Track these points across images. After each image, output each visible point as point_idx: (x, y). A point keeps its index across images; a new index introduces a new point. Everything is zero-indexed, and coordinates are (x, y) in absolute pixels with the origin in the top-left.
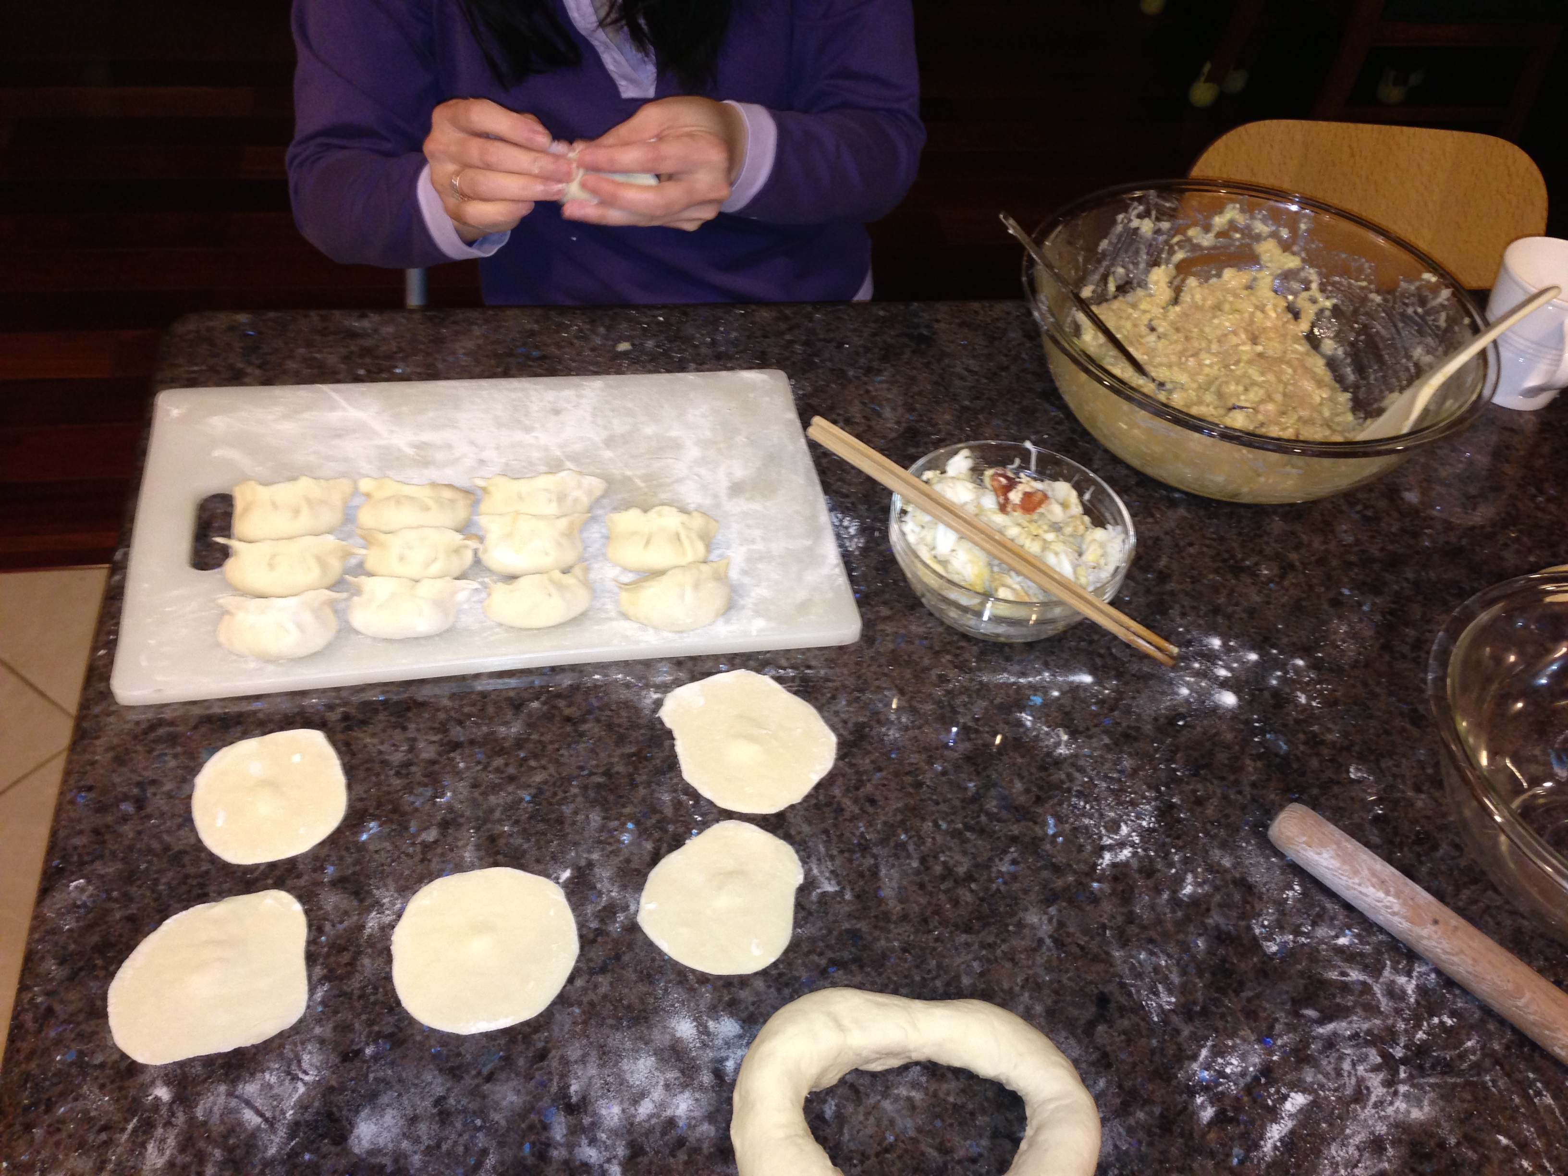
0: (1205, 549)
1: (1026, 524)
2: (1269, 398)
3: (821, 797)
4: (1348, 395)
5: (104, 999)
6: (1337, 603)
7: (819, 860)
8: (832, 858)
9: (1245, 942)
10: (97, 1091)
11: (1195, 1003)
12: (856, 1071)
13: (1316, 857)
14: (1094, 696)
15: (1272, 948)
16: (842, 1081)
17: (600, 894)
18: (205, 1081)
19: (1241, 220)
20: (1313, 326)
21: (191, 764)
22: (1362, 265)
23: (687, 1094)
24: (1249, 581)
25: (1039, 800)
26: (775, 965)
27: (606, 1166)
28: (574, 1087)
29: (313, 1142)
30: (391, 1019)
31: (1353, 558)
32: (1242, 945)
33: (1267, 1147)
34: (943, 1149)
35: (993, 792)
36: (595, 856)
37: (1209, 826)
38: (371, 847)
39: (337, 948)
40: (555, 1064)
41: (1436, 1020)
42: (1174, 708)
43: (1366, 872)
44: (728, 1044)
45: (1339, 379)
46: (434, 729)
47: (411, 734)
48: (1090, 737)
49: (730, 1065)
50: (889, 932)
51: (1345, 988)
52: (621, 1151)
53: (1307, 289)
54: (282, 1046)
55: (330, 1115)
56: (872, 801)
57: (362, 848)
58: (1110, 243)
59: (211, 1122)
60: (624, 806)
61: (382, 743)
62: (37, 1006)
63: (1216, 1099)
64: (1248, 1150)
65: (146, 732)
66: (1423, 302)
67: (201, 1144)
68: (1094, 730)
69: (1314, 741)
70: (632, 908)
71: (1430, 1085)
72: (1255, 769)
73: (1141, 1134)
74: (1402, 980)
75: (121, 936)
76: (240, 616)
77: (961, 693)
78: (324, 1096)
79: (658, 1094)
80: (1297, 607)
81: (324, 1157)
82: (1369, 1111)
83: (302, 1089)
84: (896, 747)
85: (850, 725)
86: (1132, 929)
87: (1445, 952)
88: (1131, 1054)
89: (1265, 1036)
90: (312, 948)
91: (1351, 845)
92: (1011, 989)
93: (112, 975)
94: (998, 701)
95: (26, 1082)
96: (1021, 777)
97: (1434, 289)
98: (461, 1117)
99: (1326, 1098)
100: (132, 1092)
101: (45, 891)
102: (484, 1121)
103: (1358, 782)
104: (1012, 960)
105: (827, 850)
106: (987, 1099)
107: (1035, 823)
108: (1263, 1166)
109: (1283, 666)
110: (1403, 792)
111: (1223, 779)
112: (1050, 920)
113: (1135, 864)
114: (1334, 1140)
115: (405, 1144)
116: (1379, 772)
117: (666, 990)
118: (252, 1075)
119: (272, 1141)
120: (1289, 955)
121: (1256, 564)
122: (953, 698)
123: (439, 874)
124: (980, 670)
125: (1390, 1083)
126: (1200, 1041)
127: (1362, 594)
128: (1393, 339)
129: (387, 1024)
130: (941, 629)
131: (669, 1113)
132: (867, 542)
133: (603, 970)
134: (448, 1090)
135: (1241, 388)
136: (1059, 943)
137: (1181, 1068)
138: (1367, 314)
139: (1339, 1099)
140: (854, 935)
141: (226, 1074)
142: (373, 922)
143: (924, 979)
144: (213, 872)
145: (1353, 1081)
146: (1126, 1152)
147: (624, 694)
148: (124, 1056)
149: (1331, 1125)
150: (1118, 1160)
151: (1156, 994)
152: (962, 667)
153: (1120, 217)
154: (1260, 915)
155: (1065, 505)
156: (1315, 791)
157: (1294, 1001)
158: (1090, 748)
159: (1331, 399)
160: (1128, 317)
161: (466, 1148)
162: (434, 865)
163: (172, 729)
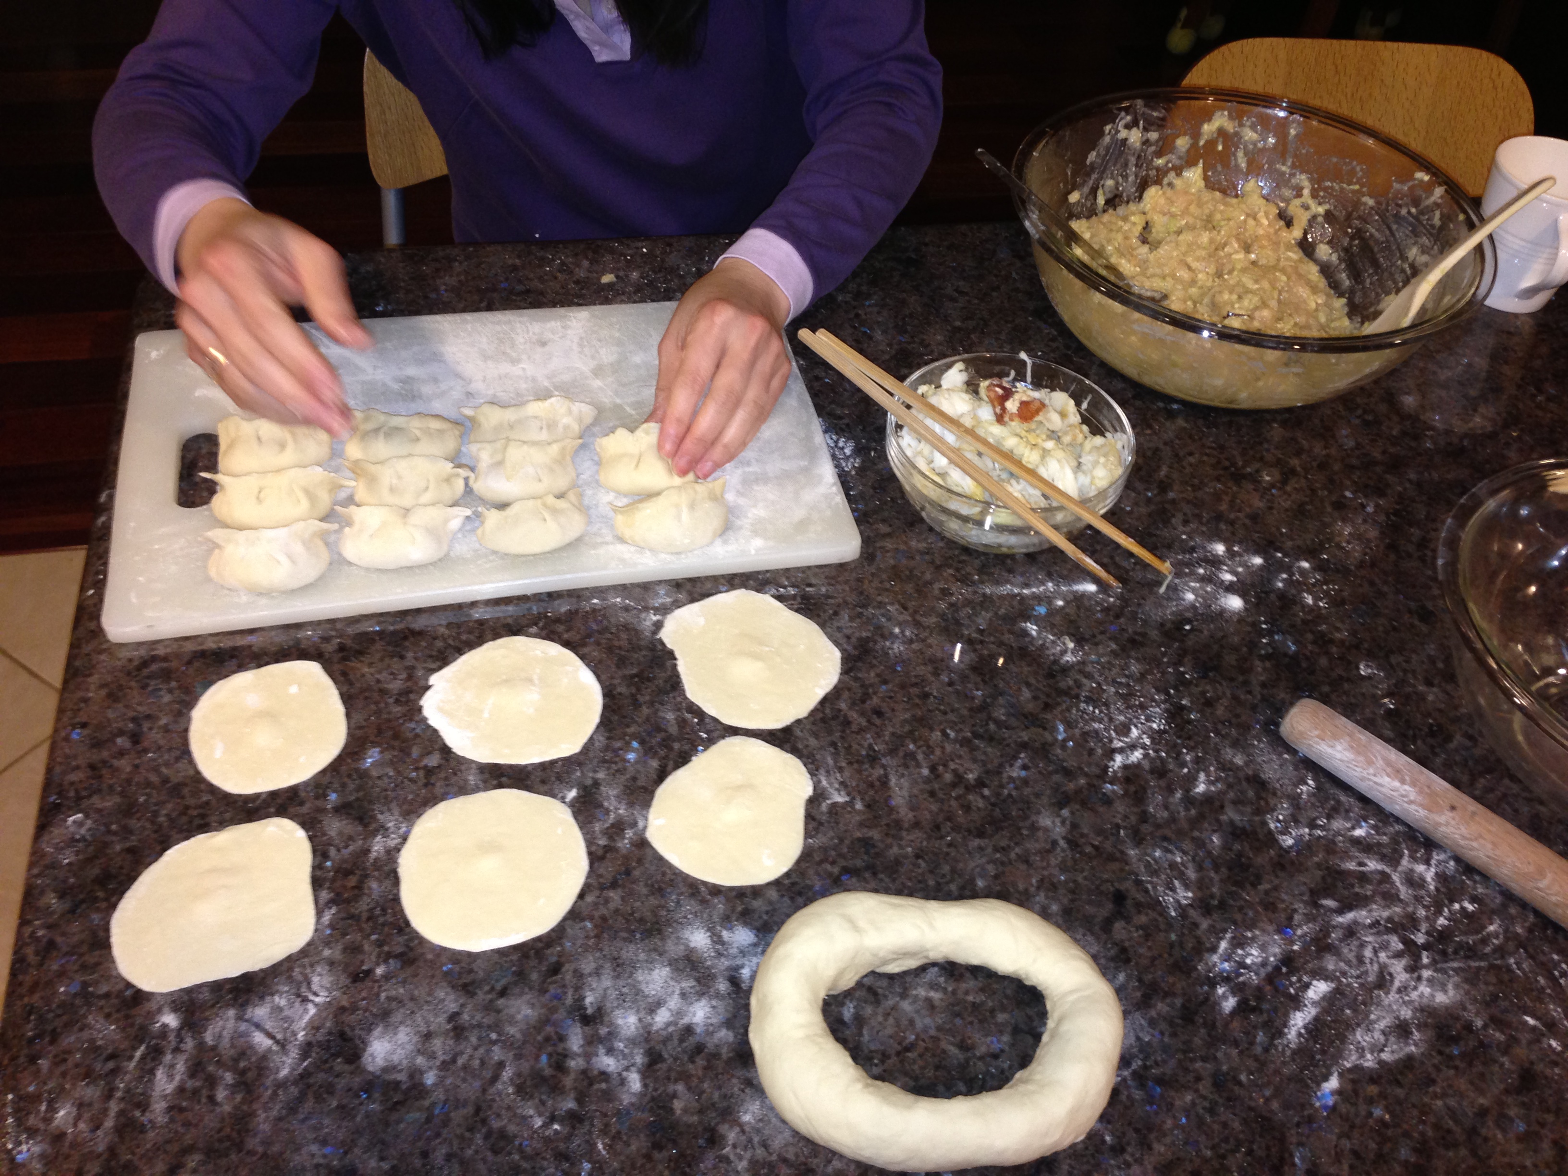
0: (1205, 458)
1: (1023, 433)
2: (1264, 304)
3: (828, 711)
4: (1344, 301)
5: (107, 930)
6: (1340, 506)
7: (828, 772)
8: (841, 770)
9: (1261, 836)
10: (102, 1020)
11: (1212, 896)
12: (873, 973)
13: (1329, 750)
14: (1097, 603)
15: (1288, 841)
16: (859, 984)
17: (607, 812)
18: (213, 1006)
19: (1230, 127)
20: (1305, 234)
21: (187, 698)
22: (1353, 169)
23: (703, 1002)
24: (1251, 487)
25: (1047, 707)
26: (787, 875)
27: (625, 1074)
28: (589, 999)
29: (326, 1062)
30: (401, 939)
31: (1354, 462)
32: (1258, 840)
33: (1292, 1034)
34: (963, 1046)
35: (1001, 700)
36: (601, 775)
37: (1220, 726)
38: (374, 773)
39: (343, 872)
40: (568, 977)
41: (1457, 906)
42: (1179, 613)
43: (1380, 763)
44: (743, 953)
45: (1334, 285)
46: (431, 656)
47: (409, 662)
48: (1097, 644)
49: (746, 972)
50: (901, 839)
51: (1363, 877)
52: (639, 1059)
53: (1299, 195)
54: (291, 969)
55: (342, 1035)
56: (879, 713)
57: (364, 775)
58: (1098, 155)
59: (221, 1047)
60: (628, 726)
61: (380, 672)
62: (38, 940)
63: (1238, 989)
64: (1273, 1038)
65: (139, 668)
66: (1416, 202)
67: (211, 1068)
68: (1100, 637)
69: (1323, 641)
70: (641, 824)
71: (1454, 969)
72: (1264, 669)
73: (1163, 1026)
74: (1420, 868)
75: (121, 868)
76: (229, 549)
77: (964, 606)
78: (335, 1016)
79: (674, 1002)
80: (1300, 512)
81: (338, 1076)
82: (1393, 996)
83: (312, 1010)
84: (900, 659)
85: (854, 640)
86: (1146, 828)
87: (1464, 838)
88: (1149, 948)
89: (1284, 927)
90: (319, 873)
91: (1364, 736)
92: (1026, 890)
93: (113, 907)
94: (1002, 611)
95: (30, 1013)
96: (1028, 685)
97: (1428, 188)
98: (475, 1032)
99: (1349, 985)
100: (139, 1021)
101: (42, 828)
102: (499, 1034)
103: (1369, 678)
104: (1027, 862)
105: (836, 762)
106: (1007, 997)
107: (1045, 729)
108: (1288, 1053)
109: (1289, 569)
110: (1414, 686)
111: (1232, 680)
112: (1063, 822)
113: (1146, 765)
114: (1358, 1025)
115: (420, 1060)
116: (1389, 669)
117: (678, 902)
118: (262, 998)
119: (283, 1062)
120: (1305, 848)
121: (1257, 471)
122: (957, 611)
123: (443, 798)
124: (982, 582)
125: (1413, 968)
126: (1218, 934)
127: (1366, 496)
128: (1388, 241)
129: (397, 944)
130: (941, 544)
131: (686, 1020)
132: (863, 462)
133: (614, 885)
134: (463, 1006)
135: (1234, 297)
136: (1073, 844)
137: (1200, 961)
138: (1360, 218)
139: (1362, 985)
140: (866, 843)
141: (235, 999)
142: (378, 846)
143: (938, 884)
144: (214, 802)
145: (1376, 967)
146: (1148, 1043)
147: (623, 617)
148: (129, 985)
149: (1355, 1011)
150: (1141, 1051)
151: (1173, 890)
152: (965, 580)
153: (1108, 128)
154: (1273, 810)
155: (1063, 415)
156: (1326, 689)
157: (1312, 892)
158: (1097, 654)
159: (1326, 304)
160: (1119, 230)
161: (483, 1063)
162: (438, 789)
163: (165, 665)
